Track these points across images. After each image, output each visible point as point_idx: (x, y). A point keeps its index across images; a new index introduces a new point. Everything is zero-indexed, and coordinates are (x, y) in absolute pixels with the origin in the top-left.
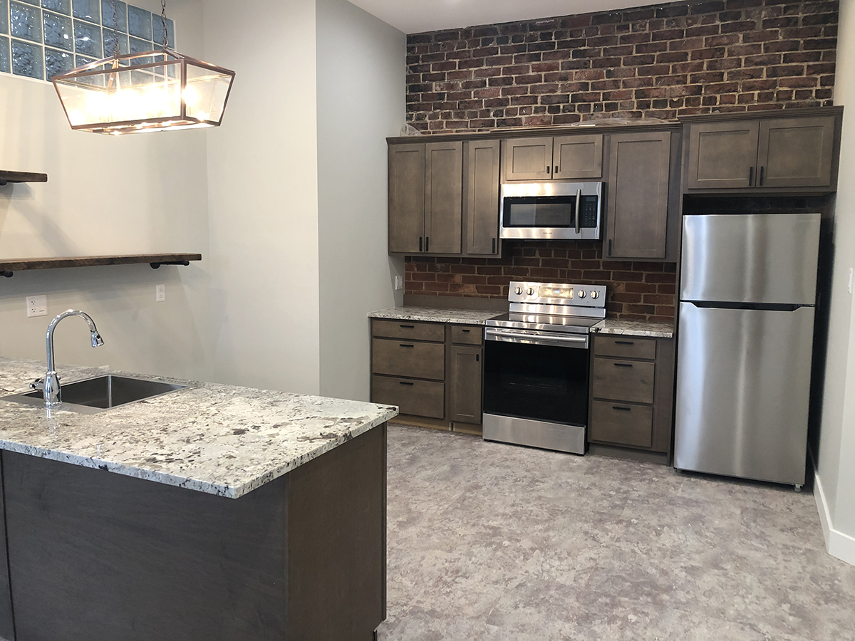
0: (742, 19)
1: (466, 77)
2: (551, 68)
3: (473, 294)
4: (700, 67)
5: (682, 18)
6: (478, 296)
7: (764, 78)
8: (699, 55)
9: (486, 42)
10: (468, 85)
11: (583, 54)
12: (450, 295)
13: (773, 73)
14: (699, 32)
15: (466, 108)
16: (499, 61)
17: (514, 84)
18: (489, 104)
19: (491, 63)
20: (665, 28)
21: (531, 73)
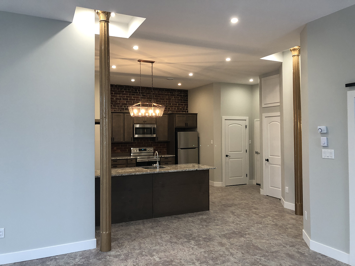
0: (173, 94)
1: (116, 97)
2: (137, 98)
4: (167, 102)
5: (163, 91)
7: (178, 105)
8: (167, 99)
9: (121, 89)
10: (117, 99)
11: (144, 95)
13: (179, 105)
14: (166, 95)
15: (116, 104)
16: (124, 94)
17: (129, 100)
18: (122, 104)
19: (123, 94)
20: (160, 93)
21: (133, 98)
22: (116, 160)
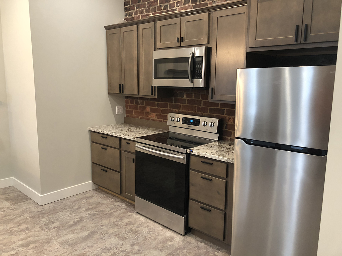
3: (155, 119)
6: (157, 120)
12: (145, 119)
15: (150, 6)
22: (105, 136)
